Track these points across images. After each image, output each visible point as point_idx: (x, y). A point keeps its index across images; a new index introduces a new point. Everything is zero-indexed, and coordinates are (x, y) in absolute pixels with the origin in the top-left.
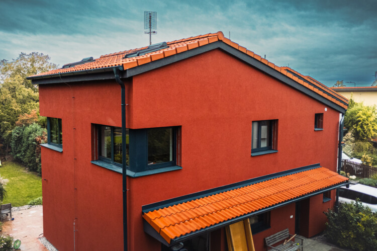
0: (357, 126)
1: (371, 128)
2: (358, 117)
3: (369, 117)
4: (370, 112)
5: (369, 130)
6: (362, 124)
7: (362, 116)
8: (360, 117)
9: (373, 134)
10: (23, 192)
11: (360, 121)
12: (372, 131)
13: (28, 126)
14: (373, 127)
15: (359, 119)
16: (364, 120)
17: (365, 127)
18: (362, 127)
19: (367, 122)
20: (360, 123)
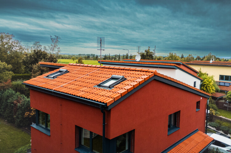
0: (204, 87)
1: (211, 89)
2: (204, 83)
3: (210, 82)
4: (211, 79)
5: (210, 90)
6: (206, 86)
7: (206, 82)
8: (205, 82)
9: (212, 92)
10: (8, 143)
11: (205, 85)
12: (211, 90)
13: (6, 91)
14: (212, 88)
15: (205, 83)
16: (207, 84)
17: (208, 88)
18: (206, 88)
19: (209, 85)
20: (205, 86)
